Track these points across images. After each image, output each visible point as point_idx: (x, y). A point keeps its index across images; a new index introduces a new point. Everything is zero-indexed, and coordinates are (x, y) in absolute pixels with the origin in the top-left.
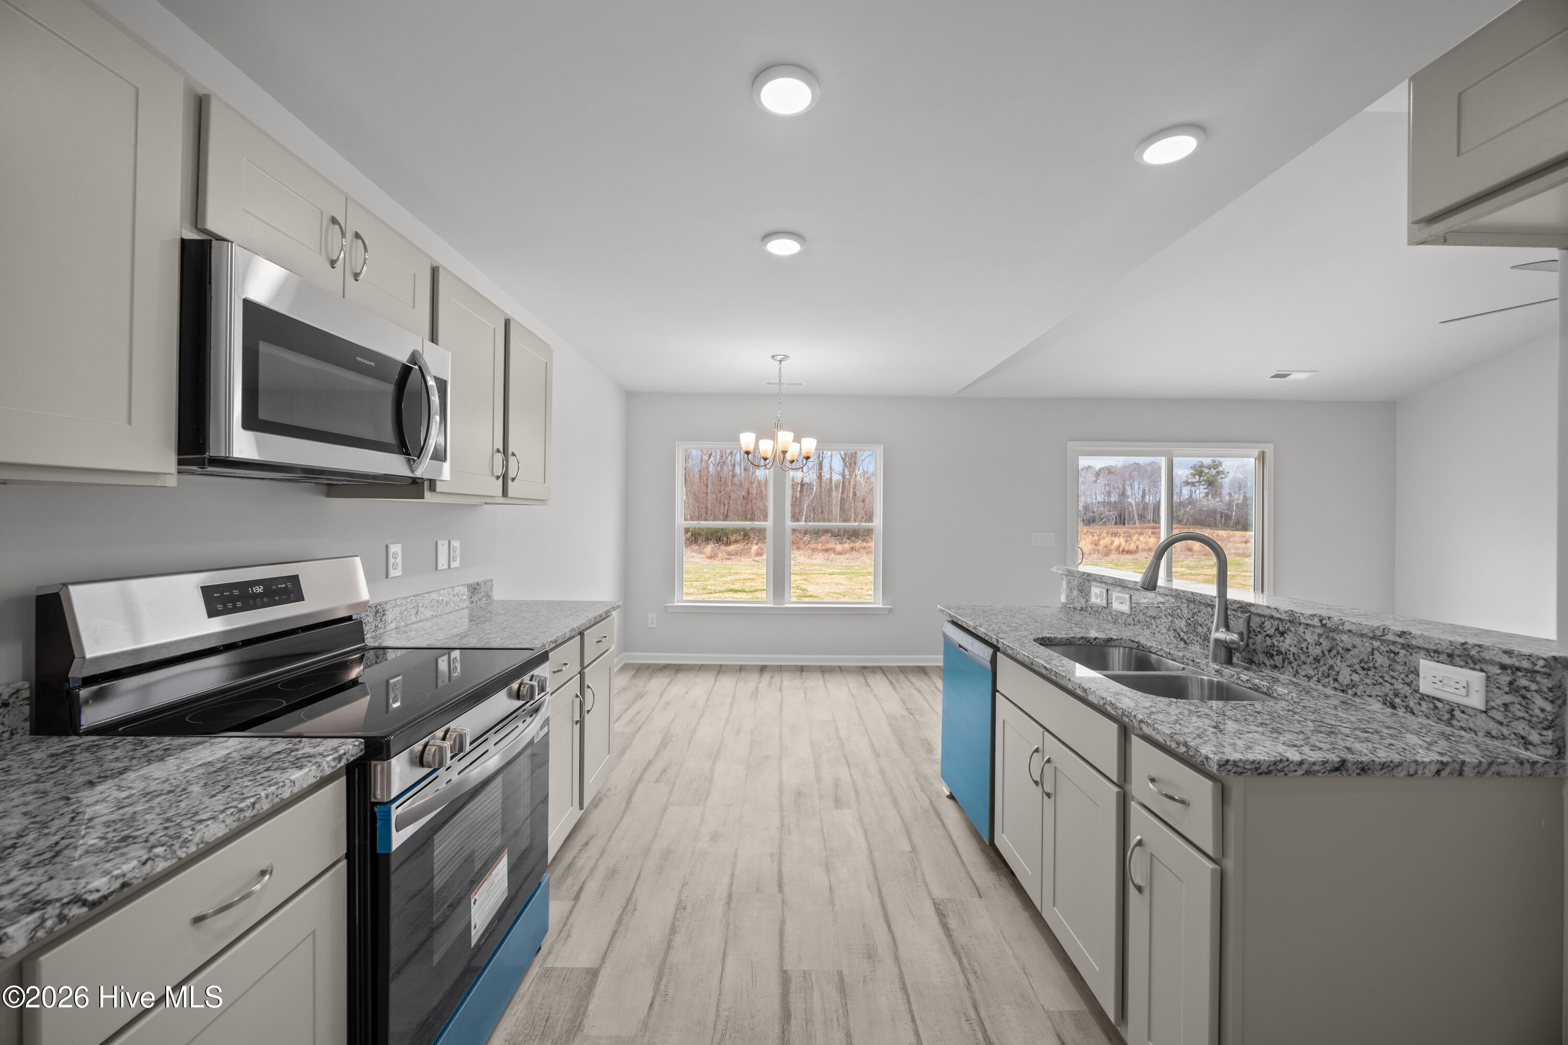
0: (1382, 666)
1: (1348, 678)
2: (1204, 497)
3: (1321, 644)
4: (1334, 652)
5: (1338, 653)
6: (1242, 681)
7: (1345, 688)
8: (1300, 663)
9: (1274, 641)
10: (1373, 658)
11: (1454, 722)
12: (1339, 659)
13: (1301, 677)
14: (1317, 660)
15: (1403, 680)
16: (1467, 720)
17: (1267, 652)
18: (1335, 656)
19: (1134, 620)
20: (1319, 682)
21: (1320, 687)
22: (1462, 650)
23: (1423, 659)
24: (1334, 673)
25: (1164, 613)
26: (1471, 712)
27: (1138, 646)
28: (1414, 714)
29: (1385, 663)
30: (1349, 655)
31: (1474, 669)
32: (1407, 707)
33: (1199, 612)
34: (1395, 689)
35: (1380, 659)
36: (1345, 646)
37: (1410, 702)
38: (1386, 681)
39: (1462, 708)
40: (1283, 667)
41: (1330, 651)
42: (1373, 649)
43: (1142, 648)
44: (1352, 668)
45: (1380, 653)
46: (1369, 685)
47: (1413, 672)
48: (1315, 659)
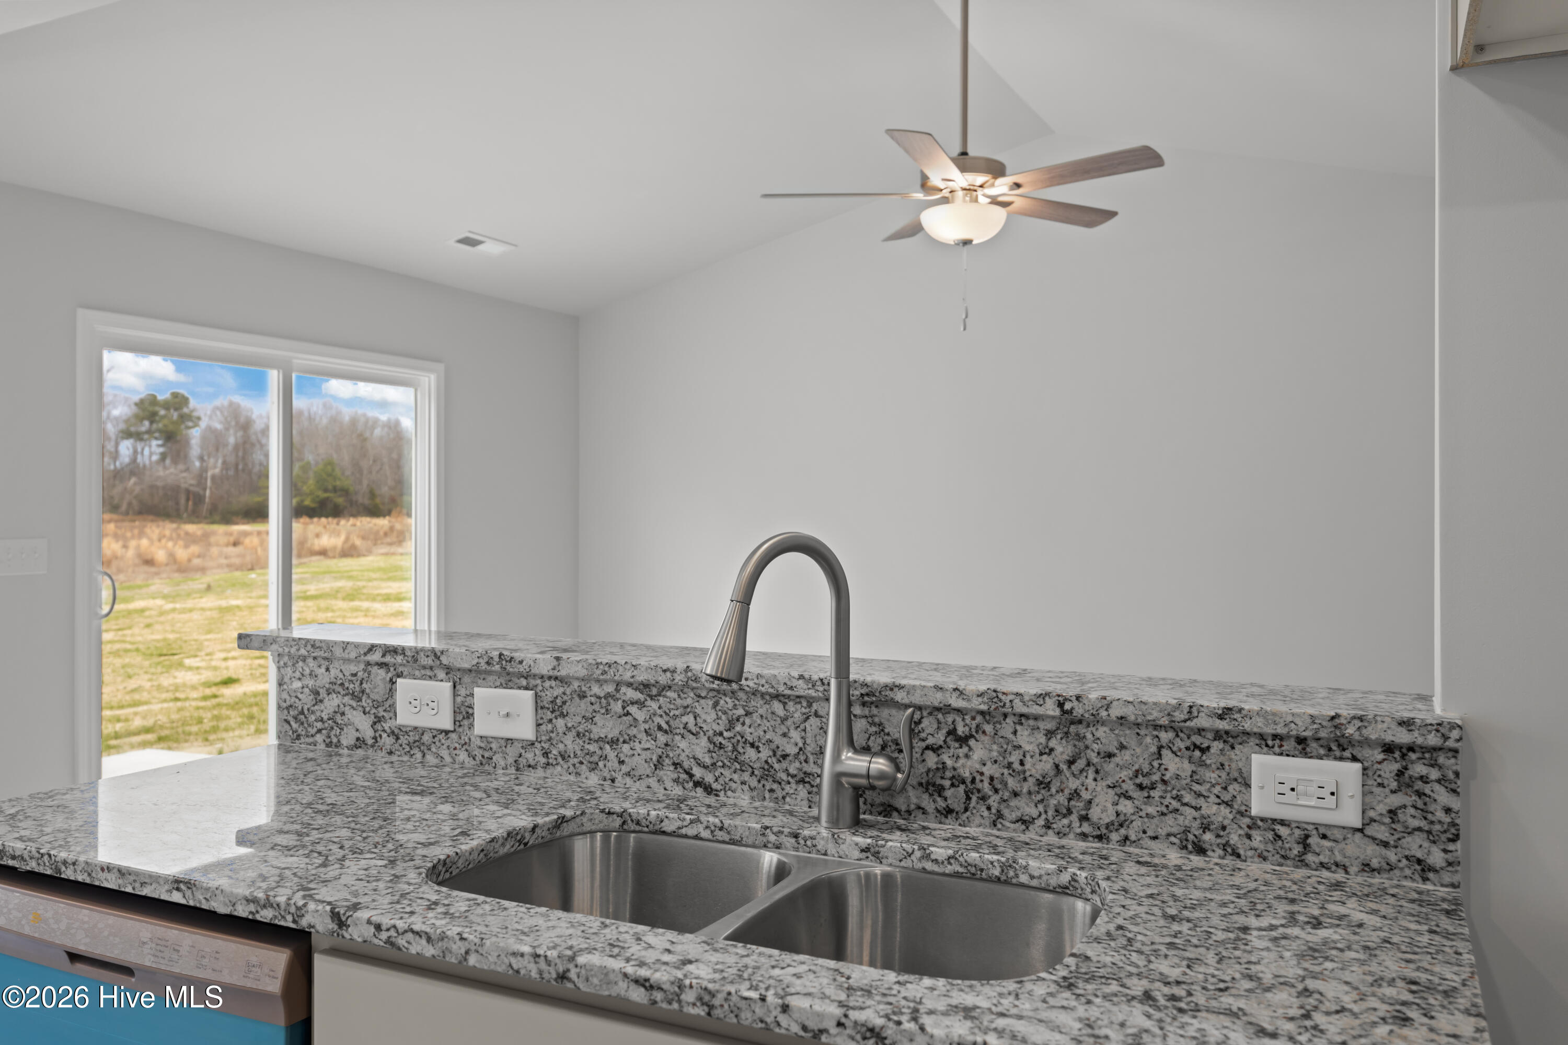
0: (1178, 777)
1: (1111, 810)
2: (158, 462)
3: (1052, 750)
4: (1081, 763)
5: (1088, 764)
6: (936, 861)
7: (1104, 831)
8: (1006, 795)
9: (945, 758)
10: (1160, 765)
11: (1310, 858)
12: (1091, 775)
13: (1008, 824)
14: (1043, 784)
15: (1218, 797)
16: (1331, 850)
17: (928, 783)
18: (1082, 771)
19: (546, 754)
20: (1049, 828)
21: (1051, 838)
22: (1333, 729)
23: (1255, 753)
24: (1081, 805)
25: (643, 726)
26: (1338, 835)
27: (624, 823)
28: (1239, 856)
29: (1184, 771)
30: (1112, 765)
31: (1341, 759)
32: (1225, 846)
33: (748, 714)
34: (1203, 817)
35: (1174, 765)
36: (1103, 749)
37: (1232, 836)
38: (1186, 804)
39: (1322, 830)
40: (966, 810)
41: (1071, 763)
42: (1160, 748)
43: (633, 827)
44: (1118, 790)
45: (1173, 752)
46: (1153, 817)
47: (1236, 780)
48: (1039, 783)
